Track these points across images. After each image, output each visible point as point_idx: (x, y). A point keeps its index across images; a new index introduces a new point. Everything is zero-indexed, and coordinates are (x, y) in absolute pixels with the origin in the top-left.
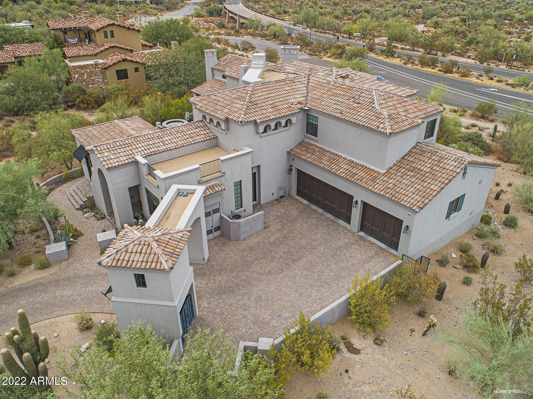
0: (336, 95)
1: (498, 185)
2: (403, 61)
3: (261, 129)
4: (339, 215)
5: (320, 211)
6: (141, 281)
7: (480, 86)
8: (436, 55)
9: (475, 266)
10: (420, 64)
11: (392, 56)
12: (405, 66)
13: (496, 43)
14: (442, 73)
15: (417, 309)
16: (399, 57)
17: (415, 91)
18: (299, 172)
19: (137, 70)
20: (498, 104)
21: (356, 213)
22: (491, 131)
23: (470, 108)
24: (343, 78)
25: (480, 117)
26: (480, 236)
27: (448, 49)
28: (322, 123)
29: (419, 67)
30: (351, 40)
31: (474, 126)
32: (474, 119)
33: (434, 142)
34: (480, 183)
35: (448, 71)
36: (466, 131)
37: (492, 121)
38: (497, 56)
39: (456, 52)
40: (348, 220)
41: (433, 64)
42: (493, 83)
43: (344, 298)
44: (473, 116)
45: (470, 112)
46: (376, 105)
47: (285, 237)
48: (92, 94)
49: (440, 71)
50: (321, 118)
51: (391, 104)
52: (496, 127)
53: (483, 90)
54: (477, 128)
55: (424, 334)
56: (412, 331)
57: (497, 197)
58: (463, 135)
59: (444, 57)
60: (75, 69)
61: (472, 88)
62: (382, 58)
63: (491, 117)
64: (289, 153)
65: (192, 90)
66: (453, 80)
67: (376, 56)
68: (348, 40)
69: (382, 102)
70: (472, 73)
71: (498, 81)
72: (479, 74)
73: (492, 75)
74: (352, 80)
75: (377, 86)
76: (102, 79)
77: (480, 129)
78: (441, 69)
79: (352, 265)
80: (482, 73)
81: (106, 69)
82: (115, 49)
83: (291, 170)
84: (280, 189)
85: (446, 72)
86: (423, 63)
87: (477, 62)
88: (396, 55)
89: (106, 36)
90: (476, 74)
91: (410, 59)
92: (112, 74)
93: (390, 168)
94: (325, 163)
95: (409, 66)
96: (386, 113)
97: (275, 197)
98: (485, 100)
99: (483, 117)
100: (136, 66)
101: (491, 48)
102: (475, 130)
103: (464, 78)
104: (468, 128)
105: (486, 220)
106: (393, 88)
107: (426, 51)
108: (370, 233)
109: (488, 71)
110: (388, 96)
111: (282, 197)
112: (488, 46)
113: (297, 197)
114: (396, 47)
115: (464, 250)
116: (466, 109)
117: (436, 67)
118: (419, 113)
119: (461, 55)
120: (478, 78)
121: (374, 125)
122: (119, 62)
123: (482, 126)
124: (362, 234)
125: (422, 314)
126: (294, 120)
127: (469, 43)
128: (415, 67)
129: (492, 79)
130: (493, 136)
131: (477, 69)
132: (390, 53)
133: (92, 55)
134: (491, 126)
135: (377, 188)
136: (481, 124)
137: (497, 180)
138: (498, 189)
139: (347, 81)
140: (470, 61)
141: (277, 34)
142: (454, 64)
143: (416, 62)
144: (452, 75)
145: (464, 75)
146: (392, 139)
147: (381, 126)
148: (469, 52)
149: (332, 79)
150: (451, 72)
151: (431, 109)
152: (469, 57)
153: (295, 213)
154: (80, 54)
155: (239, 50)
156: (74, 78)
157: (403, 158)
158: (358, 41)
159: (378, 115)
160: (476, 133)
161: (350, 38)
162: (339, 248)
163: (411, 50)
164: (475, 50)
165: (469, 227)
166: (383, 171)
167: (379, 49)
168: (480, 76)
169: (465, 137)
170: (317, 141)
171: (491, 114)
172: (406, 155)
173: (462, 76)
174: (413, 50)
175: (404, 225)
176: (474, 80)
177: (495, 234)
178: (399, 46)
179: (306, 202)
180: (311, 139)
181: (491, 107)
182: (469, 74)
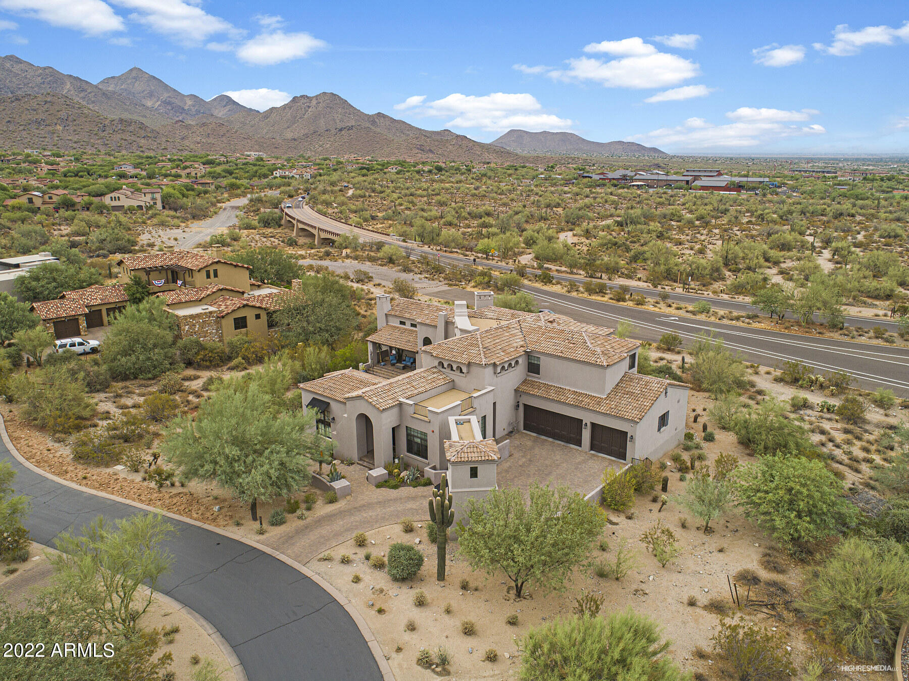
0: (552, 338)
1: (694, 410)
2: (566, 289)
3: (499, 369)
4: (568, 440)
5: (550, 439)
6: (474, 473)
7: (660, 315)
8: (601, 278)
9: (687, 468)
10: (586, 291)
11: (550, 282)
12: (569, 295)
13: (667, 260)
14: (614, 301)
15: (651, 498)
16: (558, 283)
17: (612, 330)
18: (525, 405)
19: (258, 317)
20: (682, 335)
21: (586, 435)
22: (680, 363)
23: (655, 341)
24: (551, 322)
25: (666, 350)
26: (687, 449)
27: (613, 270)
28: (544, 362)
29: (586, 295)
30: (490, 262)
31: (662, 359)
32: (660, 352)
33: (636, 373)
34: (678, 402)
35: (620, 299)
36: (655, 364)
37: (679, 353)
38: (670, 276)
39: (622, 273)
40: (579, 443)
41: (601, 290)
42: (672, 311)
43: (598, 489)
44: (658, 349)
45: (655, 345)
46: (589, 344)
47: (530, 461)
48: (215, 349)
49: (611, 299)
50: (542, 358)
51: (599, 343)
52: (683, 359)
53: (663, 319)
54: (666, 361)
55: (660, 511)
56: (651, 510)
57: (695, 421)
58: (654, 368)
59: (610, 280)
60: (186, 319)
61: (651, 318)
62: (538, 285)
63: (677, 349)
64: (515, 390)
65: (367, 339)
66: (628, 309)
67: (530, 283)
68: (485, 261)
69: (592, 341)
70: (647, 300)
71: (678, 309)
72: (655, 301)
73: (669, 301)
74: (559, 324)
75: (579, 328)
76: (217, 330)
77: (668, 362)
78: (611, 296)
79: (594, 473)
80: (659, 299)
81: (223, 317)
82: (224, 293)
83: (518, 406)
84: (510, 424)
85: (618, 300)
86: (590, 290)
87: (650, 285)
88: (554, 281)
89: (208, 276)
90: (651, 300)
91: (573, 286)
92: (229, 323)
93: (609, 394)
94: (553, 395)
95: (574, 294)
96: (599, 351)
97: (506, 432)
98: (668, 331)
99: (669, 350)
100: (258, 312)
101: (662, 267)
102: (663, 363)
103: (640, 306)
104: (656, 362)
105: (689, 437)
106: (593, 329)
107: (587, 273)
108: (600, 450)
109: (665, 297)
110: (595, 337)
111: (512, 432)
112: (657, 264)
113: (525, 431)
114: (550, 269)
115: (676, 459)
116: (651, 342)
117: (605, 294)
118: (622, 349)
119: (629, 277)
120: (655, 306)
121: (592, 360)
122: (239, 308)
123: (669, 359)
124: (593, 452)
125: (655, 500)
126: (520, 361)
127: (635, 259)
128: (581, 295)
129: (670, 306)
130: (682, 368)
131: (651, 294)
132: (547, 279)
133: (196, 301)
134: (679, 358)
135: (603, 409)
136: (669, 356)
137: (693, 407)
138: (695, 414)
139: (555, 324)
140: (641, 284)
141: (394, 257)
142: (625, 289)
143: (581, 289)
144: (626, 304)
145: (640, 303)
146: (609, 370)
147: (598, 360)
148: (638, 271)
149: (542, 323)
150: (624, 300)
151: (630, 345)
152: (639, 279)
153: (529, 443)
154: (180, 300)
155: (352, 281)
156: (184, 330)
157: (617, 385)
158: (500, 263)
159: (594, 353)
160: (666, 365)
161: (487, 259)
162: (579, 463)
163: (570, 273)
164: (644, 269)
165: (676, 443)
166: (604, 397)
167: (532, 274)
168: (657, 303)
169: (656, 370)
170: (539, 378)
171: (676, 346)
172: (619, 383)
173: (637, 304)
174: (572, 273)
175: (629, 436)
176: (651, 308)
177: (698, 447)
178: (554, 268)
179: (534, 434)
180: (533, 377)
181: (675, 338)
182: (644, 301)
